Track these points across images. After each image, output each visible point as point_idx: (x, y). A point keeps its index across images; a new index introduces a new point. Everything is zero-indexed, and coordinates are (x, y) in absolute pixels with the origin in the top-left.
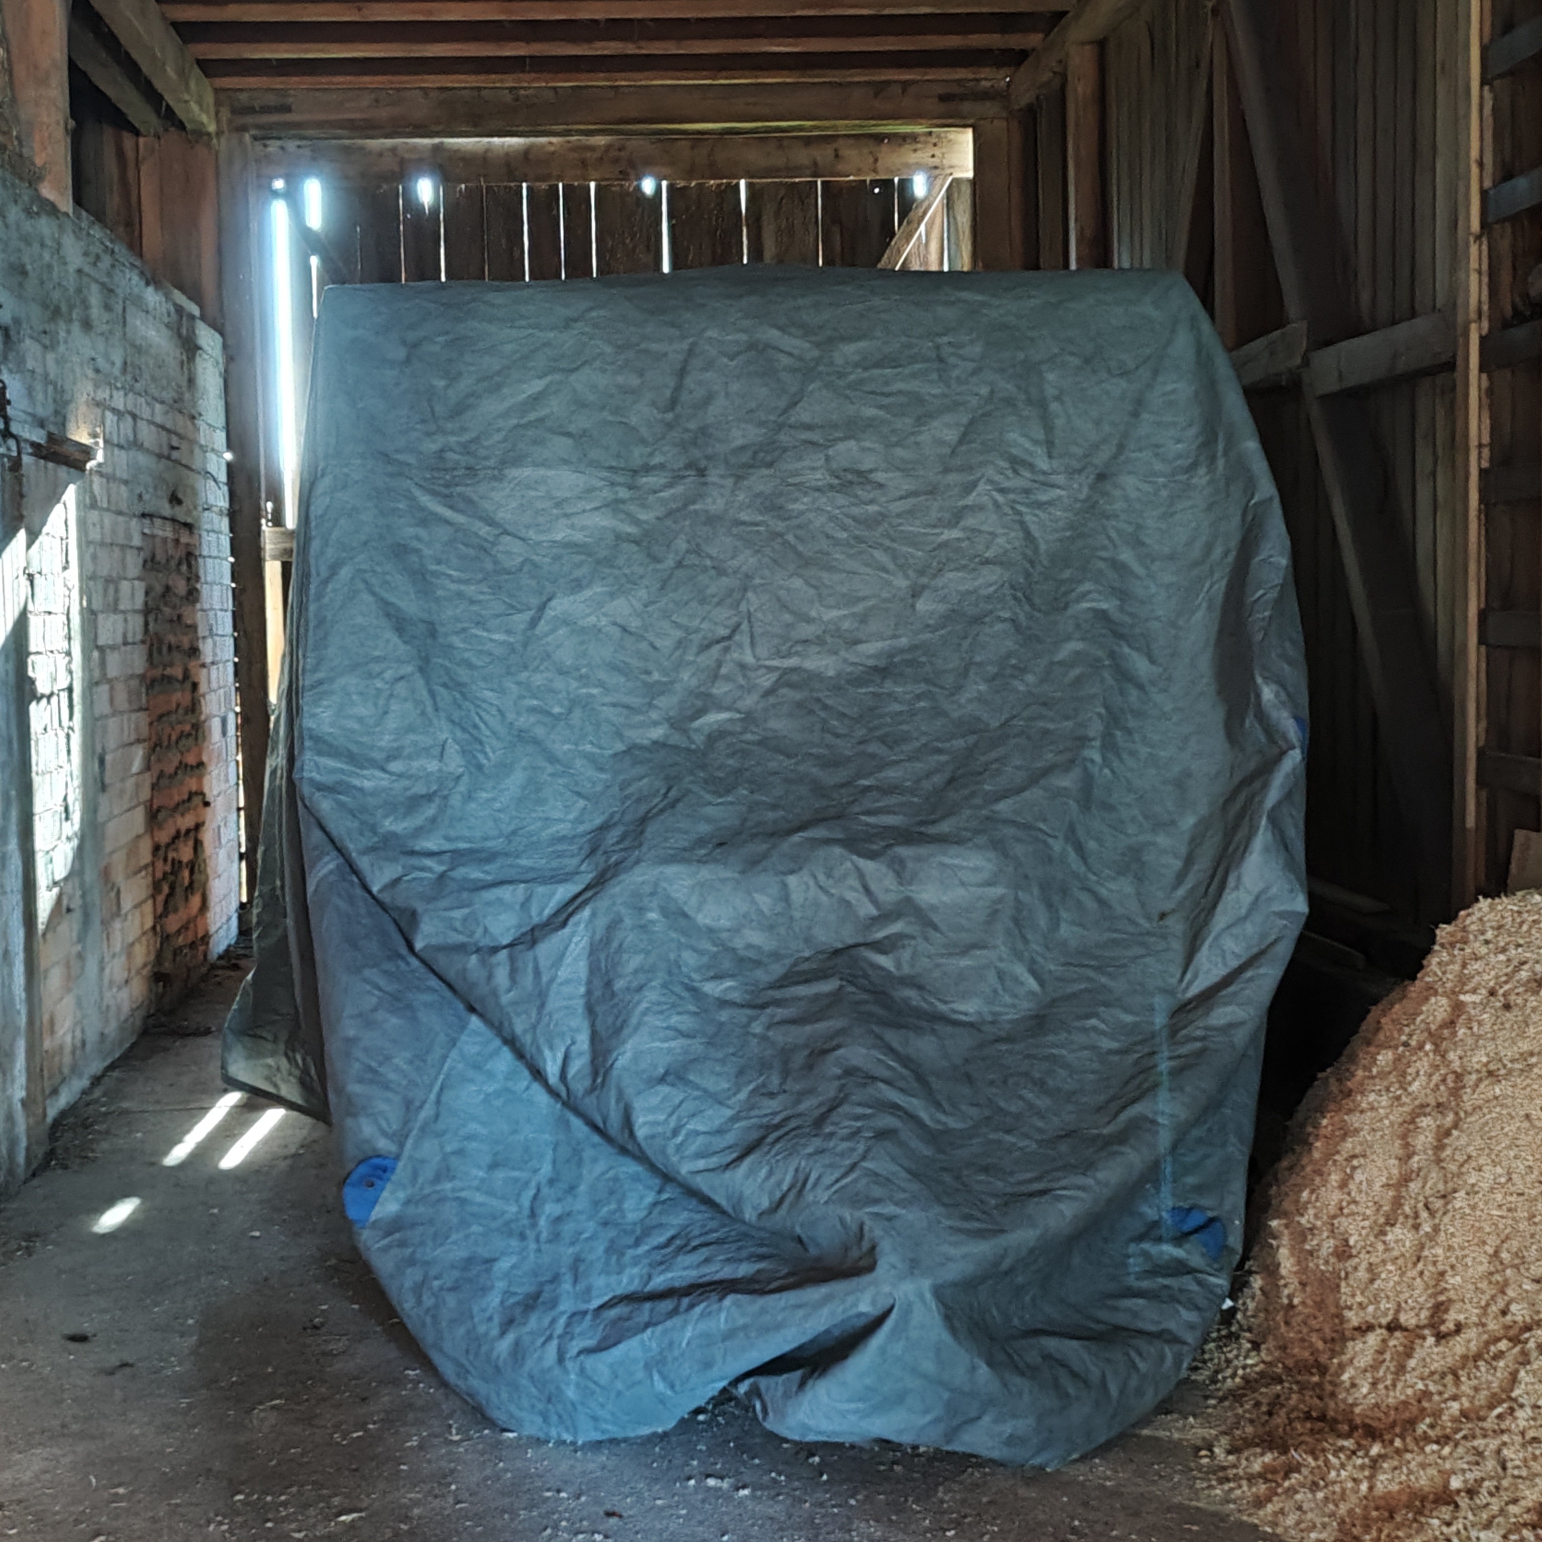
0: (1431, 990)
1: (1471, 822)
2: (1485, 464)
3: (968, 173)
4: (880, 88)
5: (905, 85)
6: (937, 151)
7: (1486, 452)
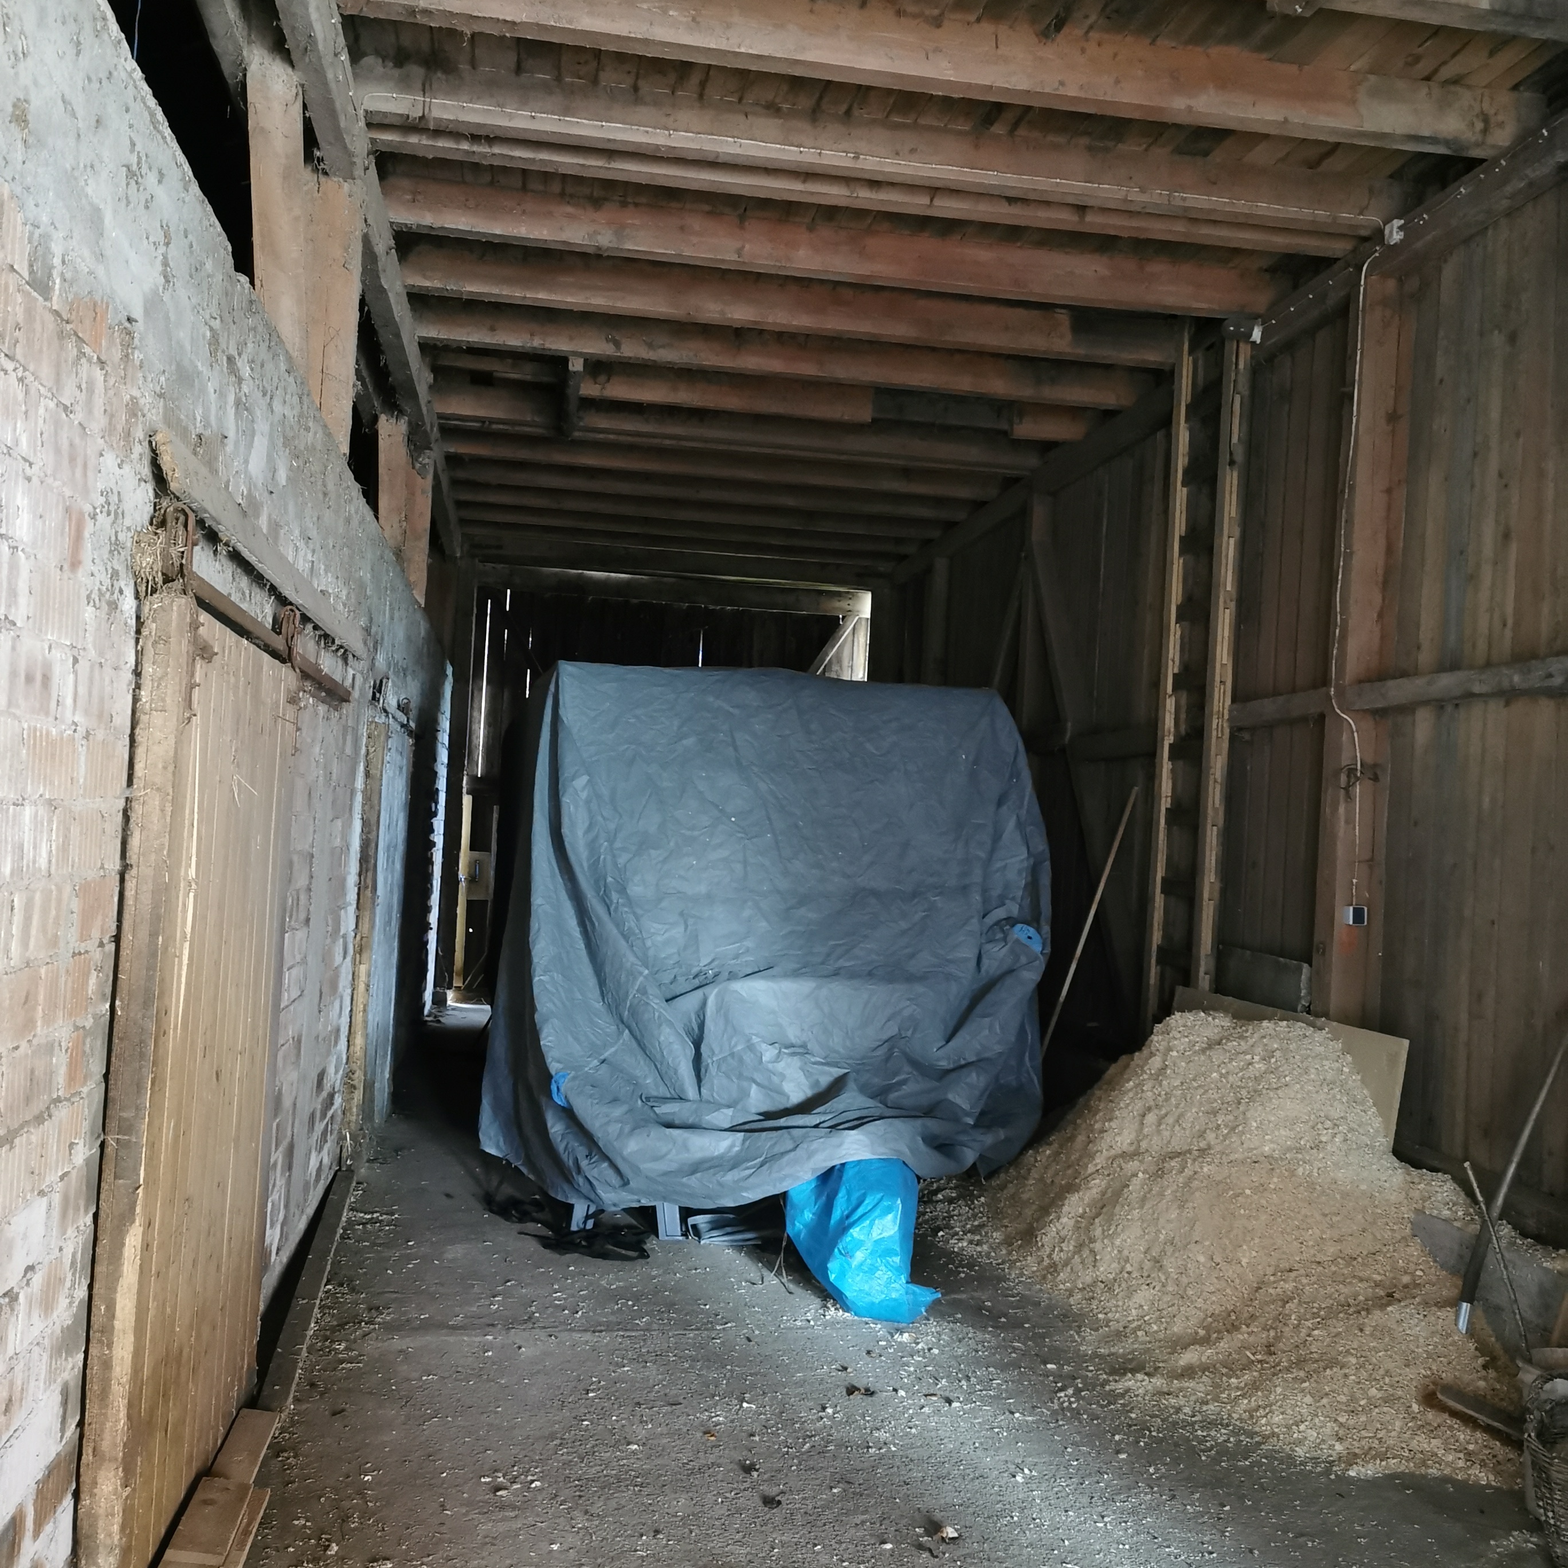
0: (1152, 1055)
1: (1152, 981)
2: (1169, 806)
3: (868, 616)
4: (824, 566)
5: (838, 566)
6: (850, 602)
7: (1169, 799)
